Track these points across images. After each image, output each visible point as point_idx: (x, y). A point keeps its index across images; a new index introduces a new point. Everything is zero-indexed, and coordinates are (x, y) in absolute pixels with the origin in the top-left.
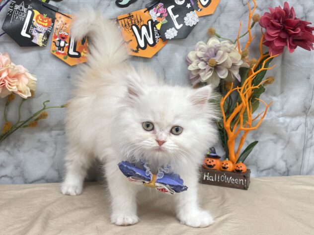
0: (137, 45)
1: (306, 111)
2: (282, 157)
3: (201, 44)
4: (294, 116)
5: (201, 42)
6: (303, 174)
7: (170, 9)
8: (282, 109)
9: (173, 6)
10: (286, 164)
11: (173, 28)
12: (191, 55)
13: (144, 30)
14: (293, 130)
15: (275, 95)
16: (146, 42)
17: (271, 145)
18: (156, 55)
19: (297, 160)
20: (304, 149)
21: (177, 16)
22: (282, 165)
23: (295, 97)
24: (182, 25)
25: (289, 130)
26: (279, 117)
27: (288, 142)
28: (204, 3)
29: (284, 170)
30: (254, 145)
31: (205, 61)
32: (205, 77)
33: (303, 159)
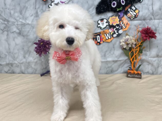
0: (106, 39)
1: (158, 56)
2: (151, 69)
3: (124, 38)
4: (154, 57)
5: (124, 37)
6: (158, 74)
7: (115, 29)
8: (150, 55)
9: (115, 28)
10: (152, 71)
11: (115, 34)
12: (121, 41)
13: (108, 35)
14: (154, 61)
15: (147, 52)
16: (108, 38)
17: (147, 66)
18: (111, 41)
19: (156, 70)
20: (158, 67)
21: (117, 31)
22: (151, 72)
23: (154, 52)
24: (118, 33)
25: (152, 61)
26: (149, 58)
27: (152, 65)
28: (124, 27)
30: (140, 65)
31: (125, 42)
32: (125, 47)
33: (158, 70)
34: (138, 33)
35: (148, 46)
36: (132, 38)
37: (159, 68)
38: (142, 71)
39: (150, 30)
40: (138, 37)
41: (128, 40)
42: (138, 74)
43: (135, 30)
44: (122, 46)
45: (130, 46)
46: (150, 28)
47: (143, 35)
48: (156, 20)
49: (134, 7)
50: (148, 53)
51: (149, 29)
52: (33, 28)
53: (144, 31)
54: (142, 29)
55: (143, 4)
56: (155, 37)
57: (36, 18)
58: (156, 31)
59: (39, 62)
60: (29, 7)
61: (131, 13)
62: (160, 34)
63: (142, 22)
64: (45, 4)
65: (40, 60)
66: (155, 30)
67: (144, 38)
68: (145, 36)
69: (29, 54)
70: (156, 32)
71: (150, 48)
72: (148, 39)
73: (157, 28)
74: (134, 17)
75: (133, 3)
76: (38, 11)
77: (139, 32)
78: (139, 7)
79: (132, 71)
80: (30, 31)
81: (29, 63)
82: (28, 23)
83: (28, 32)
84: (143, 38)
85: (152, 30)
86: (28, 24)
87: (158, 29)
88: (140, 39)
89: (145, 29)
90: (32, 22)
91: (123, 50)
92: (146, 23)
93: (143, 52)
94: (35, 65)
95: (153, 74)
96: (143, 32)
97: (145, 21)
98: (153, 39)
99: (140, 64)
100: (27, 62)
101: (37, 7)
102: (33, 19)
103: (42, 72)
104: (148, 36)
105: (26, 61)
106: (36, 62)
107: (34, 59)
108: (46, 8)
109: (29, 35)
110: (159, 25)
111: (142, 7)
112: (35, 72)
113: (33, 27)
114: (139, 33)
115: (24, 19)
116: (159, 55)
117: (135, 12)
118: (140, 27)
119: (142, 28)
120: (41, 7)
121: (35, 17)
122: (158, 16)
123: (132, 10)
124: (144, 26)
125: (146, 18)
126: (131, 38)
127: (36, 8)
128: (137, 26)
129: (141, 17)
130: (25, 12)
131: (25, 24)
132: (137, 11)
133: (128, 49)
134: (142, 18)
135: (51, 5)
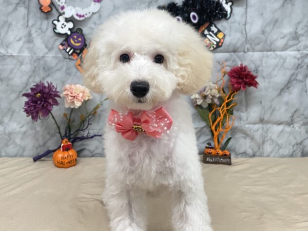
1: (262, 121)
2: (250, 147)
4: (255, 123)
6: (263, 157)
8: (247, 119)
10: (253, 151)
14: (255, 132)
15: (242, 112)
17: (242, 141)
19: (259, 149)
20: (263, 143)
23: (254, 112)
25: (252, 131)
26: (245, 124)
27: (252, 139)
29: (252, 154)
30: (229, 139)
31: (200, 94)
32: (199, 102)
33: (263, 149)
34: (224, 76)
35: (244, 100)
36: (212, 85)
37: (266, 143)
38: (234, 150)
39: (245, 71)
40: (224, 83)
41: (205, 90)
42: (225, 155)
43: (219, 71)
44: (195, 100)
45: (209, 101)
46: (245, 66)
47: (233, 80)
48: (256, 51)
49: (216, 27)
50: (244, 115)
51: (243, 69)
52: (21, 64)
53: (235, 72)
54: (232, 68)
55: (232, 23)
56: (255, 84)
57: (27, 45)
58: (257, 73)
59: (30, 132)
60: (14, 23)
61: (210, 39)
62: (264, 78)
63: (232, 55)
64: (47, 18)
65: (34, 129)
66: (254, 71)
67: (236, 86)
68: (236, 81)
69: (12, 116)
70: (257, 75)
71: (247, 106)
72: (242, 88)
73: (259, 66)
74: (215, 46)
75: (214, 20)
76: (33, 31)
77: (225, 73)
78: (225, 28)
79: (212, 151)
80: (15, 71)
81: (10, 134)
82: (11, 53)
83: (11, 72)
84: (233, 85)
85: (249, 70)
86: (12, 56)
87: (260, 68)
88: (228, 87)
89: (237, 69)
90: (18, 53)
91: (197, 109)
92: (238, 57)
93: (235, 112)
94: (22, 139)
95: (254, 156)
96: (233, 74)
97: (236, 53)
98: (252, 88)
99: (229, 137)
100: (5, 133)
101: (30, 24)
102: (22, 47)
103: (35, 153)
104: (243, 83)
105: (5, 130)
106: (25, 133)
107: (20, 126)
108: (48, 25)
109: (13, 78)
110: (261, 62)
111: (230, 28)
112: (23, 153)
113: (20, 62)
114: (226, 76)
115: (3, 46)
116: (264, 119)
117: (218, 36)
118: (228, 66)
119: (230, 67)
120: (39, 23)
121: (25, 42)
122: (260, 45)
123: (211, 33)
124: (234, 63)
125: (238, 48)
126: (210, 86)
127: (27, 26)
128: (221, 63)
129: (228, 46)
130: (7, 33)
131: (4, 55)
132: (220, 35)
133: (205, 106)
134: (231, 49)
135: (58, 21)
